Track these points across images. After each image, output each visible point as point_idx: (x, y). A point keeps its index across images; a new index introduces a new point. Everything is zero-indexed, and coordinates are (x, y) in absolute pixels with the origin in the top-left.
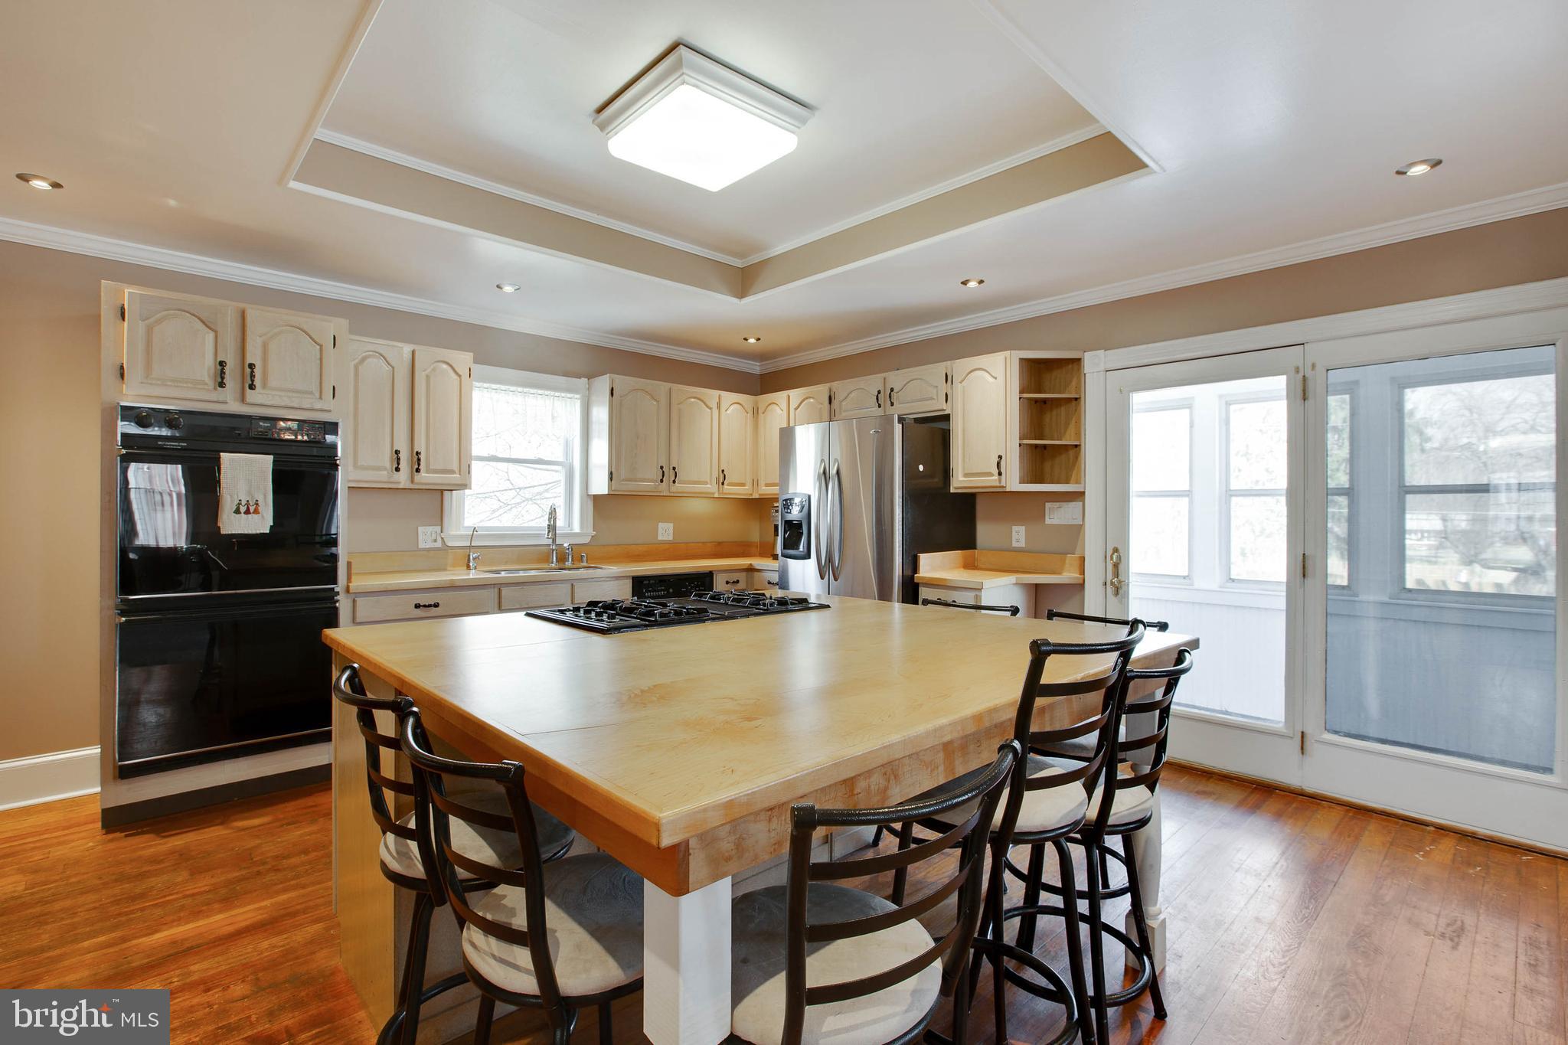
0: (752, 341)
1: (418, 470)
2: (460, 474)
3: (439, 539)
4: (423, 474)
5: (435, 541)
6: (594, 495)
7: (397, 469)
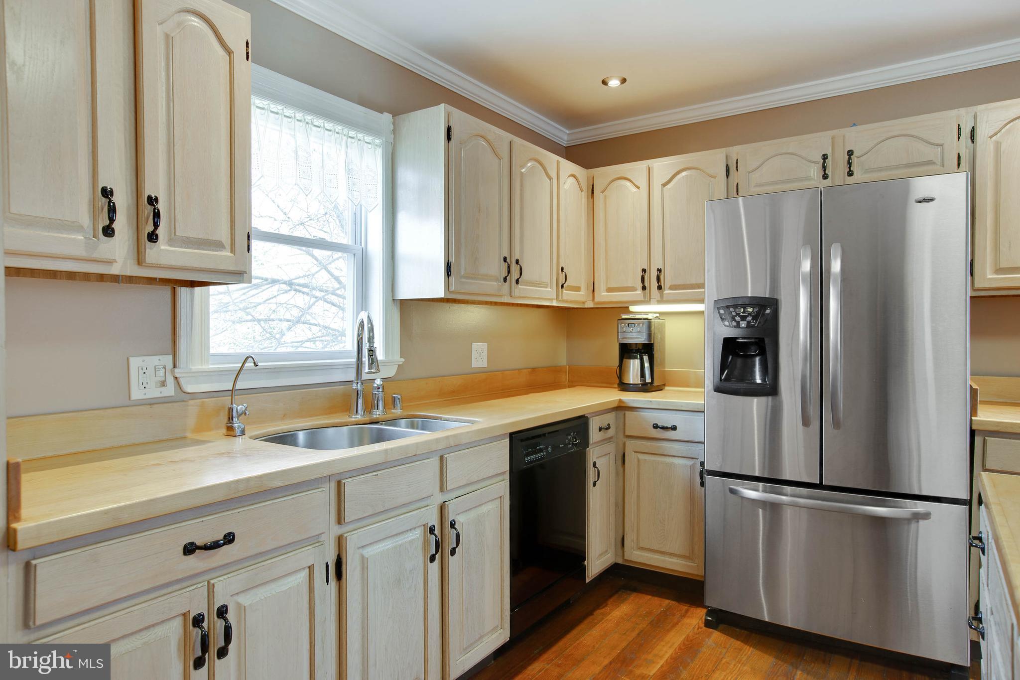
0: (614, 83)
1: (153, 237)
2: (233, 250)
3: (170, 381)
4: (162, 244)
5: (163, 384)
6: (401, 300)
7: (108, 231)
